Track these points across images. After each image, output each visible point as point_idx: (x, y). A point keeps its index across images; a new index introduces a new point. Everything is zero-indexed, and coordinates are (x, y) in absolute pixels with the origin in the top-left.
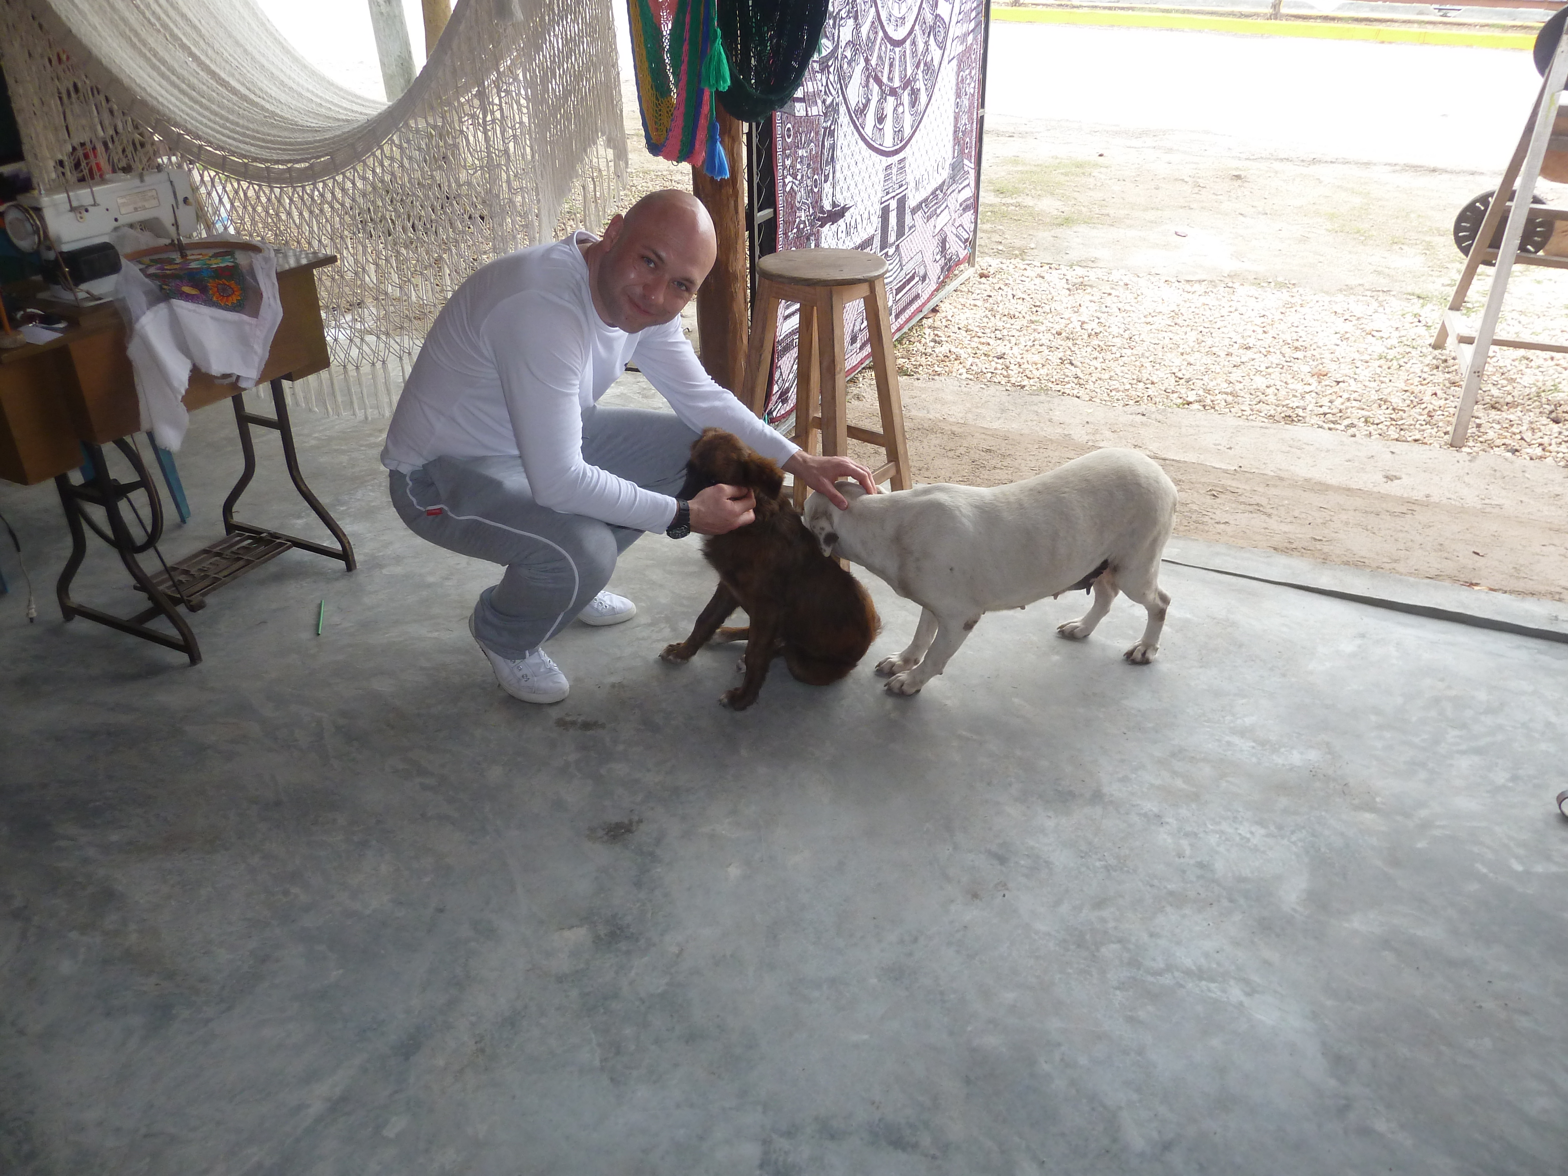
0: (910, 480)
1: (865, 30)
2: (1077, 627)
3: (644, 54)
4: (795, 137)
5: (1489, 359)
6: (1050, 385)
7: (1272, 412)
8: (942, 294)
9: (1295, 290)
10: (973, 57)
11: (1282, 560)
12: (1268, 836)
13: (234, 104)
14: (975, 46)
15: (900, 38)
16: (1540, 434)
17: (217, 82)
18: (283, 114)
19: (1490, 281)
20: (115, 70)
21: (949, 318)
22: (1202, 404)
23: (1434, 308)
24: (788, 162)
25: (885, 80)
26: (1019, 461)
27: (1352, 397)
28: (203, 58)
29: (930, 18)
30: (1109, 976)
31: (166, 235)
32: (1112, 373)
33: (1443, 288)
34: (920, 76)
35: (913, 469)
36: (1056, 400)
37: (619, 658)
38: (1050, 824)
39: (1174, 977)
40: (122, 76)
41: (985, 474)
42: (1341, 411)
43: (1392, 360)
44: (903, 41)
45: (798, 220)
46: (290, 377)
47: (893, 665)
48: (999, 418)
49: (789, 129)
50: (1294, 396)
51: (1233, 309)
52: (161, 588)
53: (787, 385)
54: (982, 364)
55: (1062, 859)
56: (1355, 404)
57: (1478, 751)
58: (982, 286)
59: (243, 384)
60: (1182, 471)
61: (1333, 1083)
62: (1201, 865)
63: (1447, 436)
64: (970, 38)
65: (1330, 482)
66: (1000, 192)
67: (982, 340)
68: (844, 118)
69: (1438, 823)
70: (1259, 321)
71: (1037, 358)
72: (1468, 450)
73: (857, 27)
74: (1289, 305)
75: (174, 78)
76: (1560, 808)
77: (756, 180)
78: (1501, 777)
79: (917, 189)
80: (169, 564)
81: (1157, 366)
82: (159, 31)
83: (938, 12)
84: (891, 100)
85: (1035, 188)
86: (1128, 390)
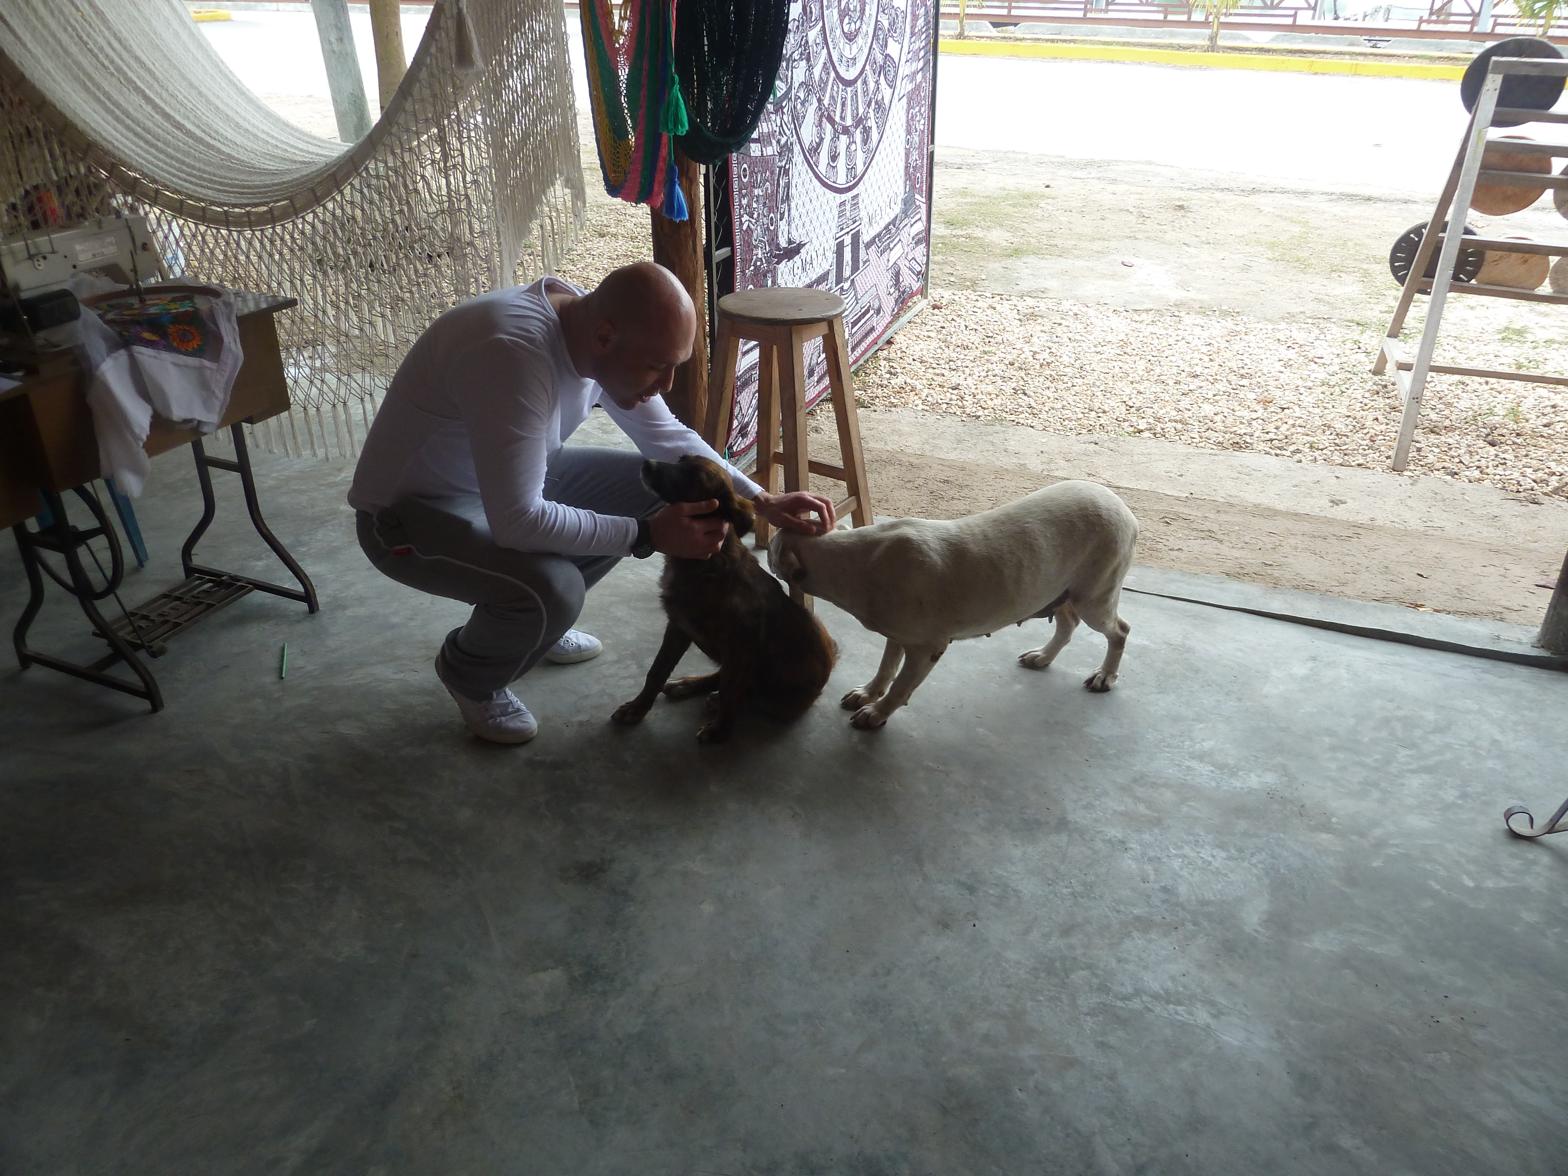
0: (871, 512)
1: (817, 71)
2: (1037, 656)
3: (602, 98)
4: (751, 176)
5: (1426, 385)
6: (1004, 415)
7: (1221, 439)
8: (896, 326)
9: (1239, 318)
10: (923, 95)
11: (1235, 586)
12: (1230, 858)
13: (190, 147)
14: (924, 84)
15: (852, 78)
16: (1478, 457)
17: (172, 125)
18: (240, 157)
19: (1426, 308)
20: (69, 115)
21: (904, 349)
22: (1152, 432)
23: (1373, 334)
24: (745, 202)
25: (837, 119)
26: (977, 491)
27: (1297, 423)
28: (158, 101)
29: (880, 59)
30: (1079, 1002)
31: (126, 280)
32: (1065, 403)
33: (1381, 315)
34: (871, 114)
35: (872, 501)
36: (1011, 430)
37: (587, 697)
38: (1017, 853)
39: (1143, 1002)
40: (77, 121)
41: (943, 505)
42: (1286, 438)
43: (1334, 386)
44: (855, 81)
45: (754, 258)
46: (251, 421)
47: (858, 697)
48: (955, 449)
49: (745, 170)
50: (1242, 423)
51: (1179, 338)
52: (121, 634)
53: (746, 420)
54: (937, 396)
55: (1028, 887)
56: (1300, 430)
57: (1428, 770)
58: (935, 317)
59: (205, 429)
60: (1135, 499)
61: (1298, 1101)
62: (1165, 890)
63: (1389, 461)
64: (919, 77)
65: (1278, 507)
66: (950, 223)
67: (937, 371)
68: (798, 158)
69: (1391, 842)
70: (1205, 349)
71: (990, 388)
72: (1410, 474)
73: (810, 68)
74: (1234, 333)
75: (129, 122)
76: (1507, 821)
77: (714, 219)
78: (1450, 795)
79: (870, 224)
80: (129, 609)
81: (1109, 395)
82: (112, 75)
83: (888, 52)
84: (844, 139)
85: (984, 220)
86: (1080, 419)
